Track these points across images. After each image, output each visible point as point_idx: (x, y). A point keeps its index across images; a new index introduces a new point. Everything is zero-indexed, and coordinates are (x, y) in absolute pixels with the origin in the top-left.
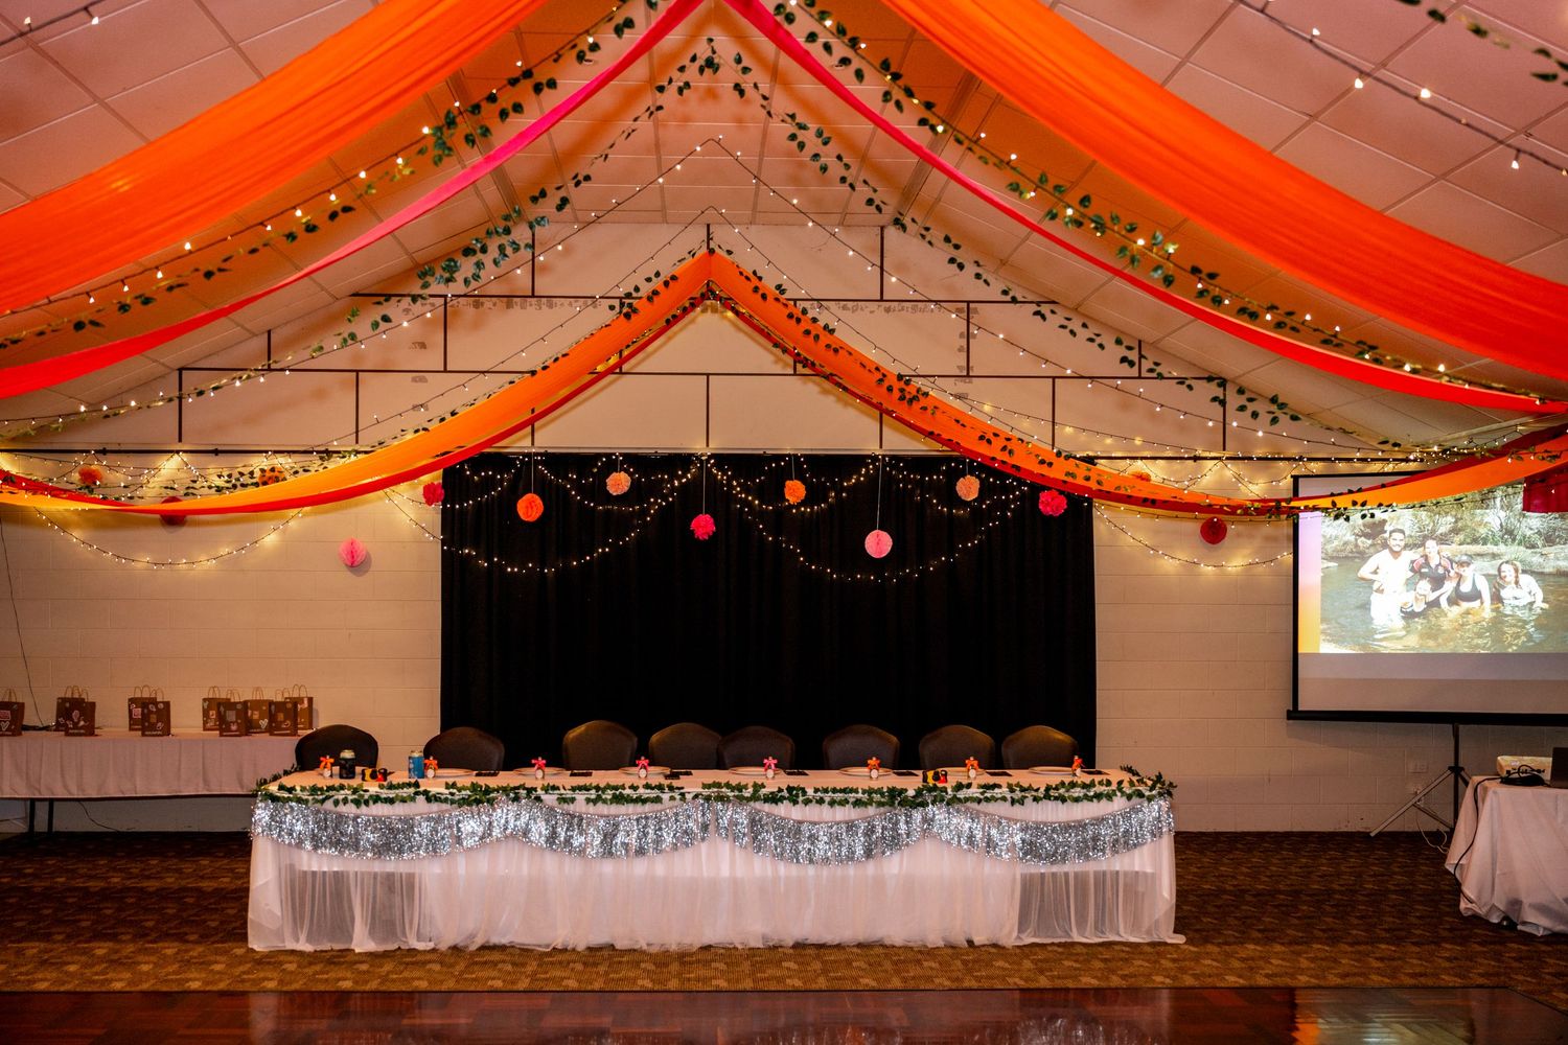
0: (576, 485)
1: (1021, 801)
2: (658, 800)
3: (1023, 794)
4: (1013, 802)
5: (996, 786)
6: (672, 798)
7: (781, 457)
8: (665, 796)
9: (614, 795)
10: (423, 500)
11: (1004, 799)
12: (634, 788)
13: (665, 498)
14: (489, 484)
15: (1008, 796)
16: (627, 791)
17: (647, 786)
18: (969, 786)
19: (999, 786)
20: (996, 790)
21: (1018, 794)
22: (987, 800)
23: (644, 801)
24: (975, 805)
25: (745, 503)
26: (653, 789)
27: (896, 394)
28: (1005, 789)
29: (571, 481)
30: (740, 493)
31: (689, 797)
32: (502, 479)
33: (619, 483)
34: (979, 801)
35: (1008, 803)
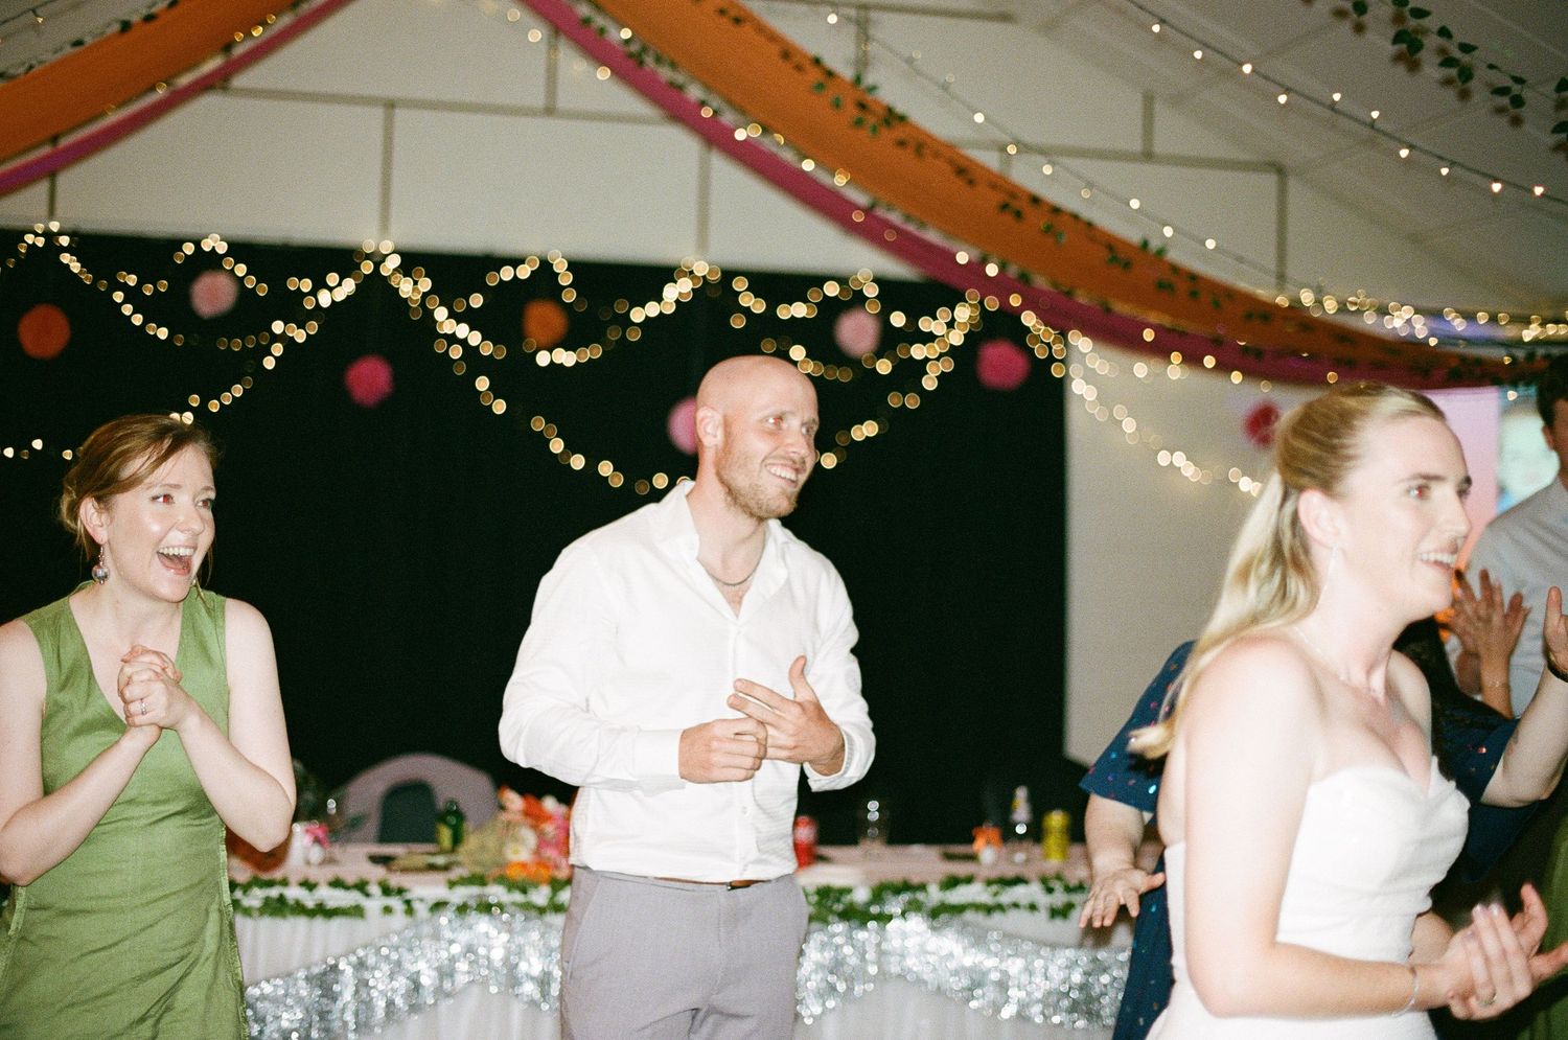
0: (132, 295)
2: (357, 912)
4: (1053, 912)
5: (1018, 880)
6: (388, 910)
7: (516, 262)
8: (374, 905)
9: (267, 901)
11: (1033, 907)
12: (309, 885)
15: (1043, 899)
16: (294, 893)
17: (337, 883)
19: (1025, 881)
20: (1019, 888)
21: (1059, 898)
22: (1000, 908)
23: (330, 913)
24: (977, 918)
25: (452, 339)
26: (347, 888)
27: (852, 112)
28: (1036, 886)
29: (124, 287)
31: (421, 910)
33: (212, 295)
34: (989, 910)
35: (1043, 915)
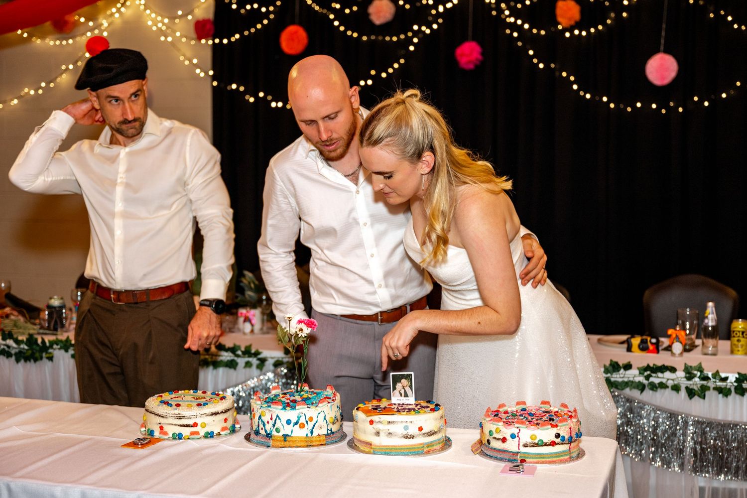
0: (339, 14)
1: (702, 392)
3: (704, 383)
4: (691, 393)
8: (241, 361)
10: (194, 35)
11: (676, 388)
13: (429, 26)
14: (256, 16)
15: (684, 383)
18: (628, 367)
19: (673, 370)
20: (668, 374)
22: (654, 387)
25: (513, 27)
28: (681, 374)
29: (334, 11)
30: (509, 16)
31: (269, 363)
32: (268, 12)
34: (641, 387)
